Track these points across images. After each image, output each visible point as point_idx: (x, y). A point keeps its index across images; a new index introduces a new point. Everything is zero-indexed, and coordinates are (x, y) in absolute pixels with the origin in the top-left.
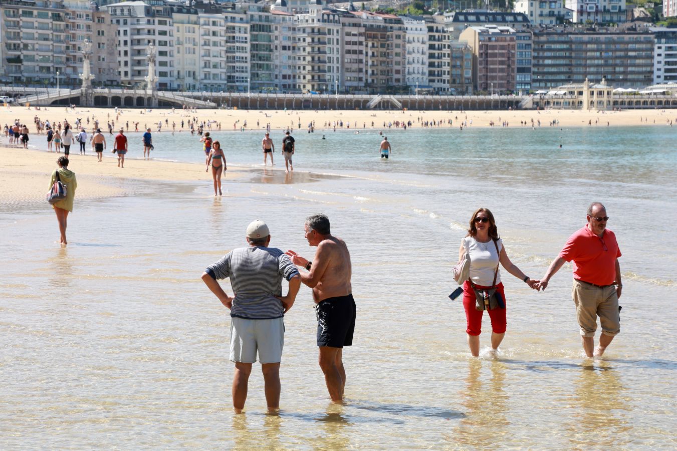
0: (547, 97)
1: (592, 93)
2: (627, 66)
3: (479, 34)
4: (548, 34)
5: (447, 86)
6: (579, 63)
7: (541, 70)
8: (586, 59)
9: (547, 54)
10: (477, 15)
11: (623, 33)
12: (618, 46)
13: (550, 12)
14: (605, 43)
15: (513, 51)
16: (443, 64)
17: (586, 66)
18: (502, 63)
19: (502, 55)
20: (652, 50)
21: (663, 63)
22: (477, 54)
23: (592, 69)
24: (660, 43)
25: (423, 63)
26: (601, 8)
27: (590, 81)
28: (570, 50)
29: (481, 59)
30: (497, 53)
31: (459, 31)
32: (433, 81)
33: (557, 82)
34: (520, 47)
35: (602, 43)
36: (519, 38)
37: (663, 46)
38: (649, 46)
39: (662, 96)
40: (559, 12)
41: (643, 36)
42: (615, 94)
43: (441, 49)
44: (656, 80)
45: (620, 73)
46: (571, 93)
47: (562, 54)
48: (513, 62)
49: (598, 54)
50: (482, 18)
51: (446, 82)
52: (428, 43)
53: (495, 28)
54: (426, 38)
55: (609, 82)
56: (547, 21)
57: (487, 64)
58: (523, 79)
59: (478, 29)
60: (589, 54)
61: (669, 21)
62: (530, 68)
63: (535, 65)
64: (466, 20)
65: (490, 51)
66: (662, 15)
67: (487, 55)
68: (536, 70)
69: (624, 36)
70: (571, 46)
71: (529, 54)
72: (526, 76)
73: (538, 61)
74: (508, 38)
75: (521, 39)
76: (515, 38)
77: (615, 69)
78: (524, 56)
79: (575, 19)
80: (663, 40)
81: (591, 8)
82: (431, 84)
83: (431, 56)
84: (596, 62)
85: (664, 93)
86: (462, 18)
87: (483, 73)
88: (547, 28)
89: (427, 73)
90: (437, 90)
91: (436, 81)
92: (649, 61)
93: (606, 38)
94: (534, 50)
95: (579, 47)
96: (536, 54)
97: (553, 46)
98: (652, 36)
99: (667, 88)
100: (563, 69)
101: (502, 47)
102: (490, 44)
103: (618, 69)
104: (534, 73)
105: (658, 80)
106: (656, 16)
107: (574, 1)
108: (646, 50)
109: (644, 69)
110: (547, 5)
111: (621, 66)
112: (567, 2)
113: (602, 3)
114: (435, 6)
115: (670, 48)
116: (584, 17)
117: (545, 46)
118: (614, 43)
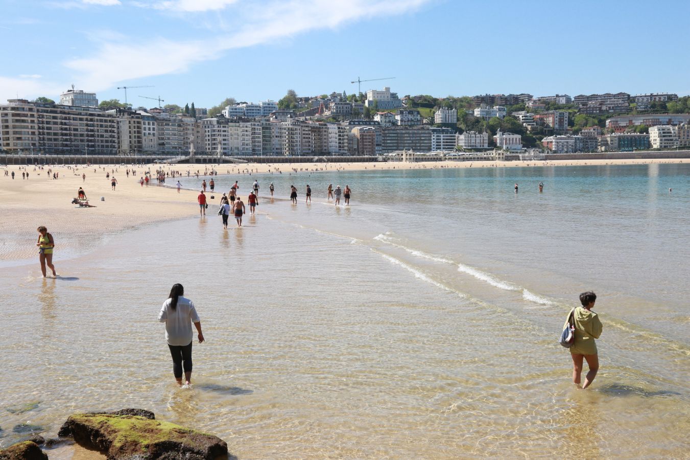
0: (388, 156)
1: (407, 155)
2: (421, 143)
3: (360, 130)
4: (388, 130)
5: (346, 152)
6: (401, 142)
7: (386, 145)
8: (404, 140)
9: (388, 138)
10: (359, 122)
13: (389, 120)
14: (412, 134)
15: (374, 137)
16: (345, 143)
17: (404, 143)
18: (369, 142)
19: (369, 139)
20: (431, 137)
21: (435, 142)
22: (359, 138)
23: (407, 145)
25: (336, 142)
26: (410, 119)
27: (406, 149)
28: (398, 136)
29: (361, 140)
30: (367, 138)
31: (351, 129)
33: (392, 150)
34: (377, 135)
35: (410, 134)
36: (376, 132)
37: (435, 135)
38: (429, 135)
40: (393, 121)
41: (427, 131)
42: (416, 155)
43: (344, 136)
44: (433, 149)
45: (418, 146)
46: (398, 155)
47: (394, 138)
48: (374, 142)
49: (409, 138)
50: (361, 123)
51: (346, 150)
52: (338, 134)
53: (366, 127)
54: (337, 132)
55: (414, 150)
56: (388, 124)
57: (363, 142)
58: (379, 149)
59: (359, 128)
60: (405, 138)
61: (437, 125)
62: (381, 144)
63: (383, 143)
64: (354, 124)
65: (364, 137)
66: (435, 122)
67: (363, 139)
69: (419, 131)
71: (381, 138)
73: (385, 141)
74: (372, 132)
76: (374, 131)
78: (378, 139)
79: (399, 124)
80: (435, 133)
81: (406, 119)
82: (340, 151)
83: (340, 139)
84: (408, 142)
85: (436, 155)
86: (352, 123)
87: (362, 146)
88: (388, 127)
89: (338, 146)
90: (342, 154)
91: (342, 150)
92: (430, 141)
93: (412, 132)
94: (383, 137)
95: (401, 135)
97: (391, 135)
98: (431, 131)
99: (436, 153)
100: (395, 145)
101: (369, 135)
102: (364, 134)
103: (417, 145)
104: (383, 146)
105: (434, 149)
106: (432, 123)
107: (399, 116)
108: (428, 137)
109: (428, 145)
110: (388, 118)
111: (419, 143)
112: (396, 116)
113: (410, 117)
114: (341, 118)
115: (438, 136)
116: (403, 123)
117: (387, 135)
118: (416, 134)
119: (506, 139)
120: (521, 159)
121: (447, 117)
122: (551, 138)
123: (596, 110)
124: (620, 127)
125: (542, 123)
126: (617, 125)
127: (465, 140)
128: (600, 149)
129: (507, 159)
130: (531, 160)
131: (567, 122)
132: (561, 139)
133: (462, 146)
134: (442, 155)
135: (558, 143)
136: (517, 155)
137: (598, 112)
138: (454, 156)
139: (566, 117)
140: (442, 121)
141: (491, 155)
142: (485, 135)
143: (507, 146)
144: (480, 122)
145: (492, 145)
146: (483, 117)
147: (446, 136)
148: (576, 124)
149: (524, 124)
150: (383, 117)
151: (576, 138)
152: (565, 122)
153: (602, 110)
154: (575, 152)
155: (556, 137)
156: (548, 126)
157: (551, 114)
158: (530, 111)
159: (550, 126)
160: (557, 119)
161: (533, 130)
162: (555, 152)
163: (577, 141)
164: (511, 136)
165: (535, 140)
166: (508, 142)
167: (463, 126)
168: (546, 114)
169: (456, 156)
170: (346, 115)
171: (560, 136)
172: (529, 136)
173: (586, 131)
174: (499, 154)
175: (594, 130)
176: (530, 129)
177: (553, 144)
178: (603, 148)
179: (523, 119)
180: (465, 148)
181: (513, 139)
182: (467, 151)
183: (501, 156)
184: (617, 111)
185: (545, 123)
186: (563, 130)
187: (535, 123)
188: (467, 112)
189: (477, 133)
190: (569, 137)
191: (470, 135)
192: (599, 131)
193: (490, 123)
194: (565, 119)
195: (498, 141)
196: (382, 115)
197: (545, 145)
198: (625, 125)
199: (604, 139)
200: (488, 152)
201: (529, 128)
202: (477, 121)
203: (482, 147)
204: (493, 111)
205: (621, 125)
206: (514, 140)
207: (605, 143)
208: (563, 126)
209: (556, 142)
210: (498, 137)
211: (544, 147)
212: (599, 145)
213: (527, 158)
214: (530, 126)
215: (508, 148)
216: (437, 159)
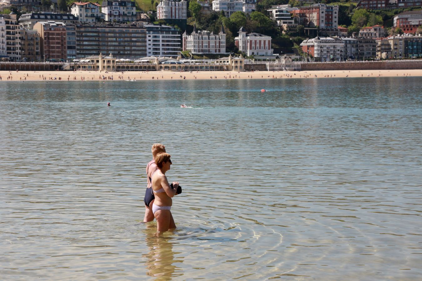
0: (78, 63)
1: (104, 61)
2: (131, 46)
3: (44, 26)
4: (85, 27)
5: (19, 56)
6: (104, 44)
7: (82, 48)
8: (108, 42)
9: (84, 39)
10: (46, 15)
11: (129, 28)
12: (126, 35)
13: (92, 14)
14: (118, 33)
15: (65, 37)
16: (16, 43)
17: (108, 46)
18: (58, 43)
19: (58, 39)
20: (145, 37)
21: (152, 45)
22: (43, 37)
23: (112, 48)
24: (150, 34)
25: (3, 43)
26: (121, 13)
27: (103, 54)
28: (98, 36)
29: (45, 41)
30: (54, 37)
31: (33, 24)
32: (10, 53)
33: (85, 55)
34: (69, 34)
35: (116, 33)
36: (68, 29)
37: (152, 35)
38: (143, 35)
39: (146, 64)
40: (97, 15)
41: (140, 30)
42: (117, 62)
43: (15, 35)
44: (148, 54)
45: (128, 50)
46: (93, 61)
47: (94, 39)
48: (65, 43)
49: (114, 39)
50: (49, 17)
51: (19, 54)
52: (6, 31)
53: (54, 23)
54: (4, 28)
56: (90, 20)
57: (49, 44)
58: (71, 53)
59: (43, 23)
60: (109, 39)
61: (160, 21)
62: (75, 47)
63: (78, 45)
64: (39, 18)
65: (50, 36)
66: (157, 18)
67: (49, 38)
68: (79, 48)
69: (129, 29)
70: (99, 34)
71: (74, 38)
72: (73, 51)
73: (80, 43)
74: (61, 29)
75: (69, 30)
76: (65, 29)
77: (125, 48)
78: (71, 39)
79: (107, 19)
80: (151, 32)
81: (116, 13)
82: (8, 55)
83: (8, 38)
84: (114, 44)
85: (148, 62)
86: (36, 16)
87: (47, 49)
88: (84, 23)
89: (6, 48)
90: (12, 58)
91: (12, 53)
92: (144, 44)
93: (119, 30)
94: (77, 36)
95: (103, 35)
96: (79, 39)
97: (88, 34)
98: (145, 30)
99: (150, 59)
100: (95, 48)
101: (58, 34)
102: (50, 32)
103: (126, 48)
104: (78, 49)
105: (150, 55)
106: (152, 19)
107: (106, 8)
108: (142, 37)
109: (141, 48)
110: (90, 10)
111: (128, 46)
112: (103, 9)
113: (122, 10)
114: (23, 9)
115: (155, 37)
116: (112, 18)
117: (84, 34)
118: (124, 33)
119: (251, 41)
120: (268, 68)
121: (173, 11)
122: (312, 41)
123: (381, 4)
124: (411, 26)
125: (303, 20)
126: (407, 24)
127: (194, 42)
128: (379, 56)
129: (248, 68)
130: (281, 70)
131: (337, 20)
132: (326, 42)
133: (190, 51)
134: (156, 63)
135: (321, 47)
136: (263, 63)
137: (384, 5)
138: (172, 63)
139: (336, 13)
140: (166, 16)
141: (226, 63)
142: (222, 36)
143: (253, 51)
144: (218, 18)
145: (232, 49)
146: (223, 12)
147: (167, 37)
148: (354, 23)
149: (278, 22)
150: (83, 10)
151: (346, 41)
152: (334, 20)
153: (390, 4)
154: (345, 60)
155: (319, 39)
156: (311, 23)
157: (315, 8)
158: (295, 5)
159: (313, 24)
160: (324, 15)
161: (290, 30)
162: (317, 60)
163: (349, 45)
164: (258, 38)
165: (291, 43)
166: (253, 45)
167: (194, 23)
168: (309, 9)
169: (174, 63)
170: (31, 6)
171: (324, 39)
172: (284, 38)
173: (365, 31)
174: (236, 62)
175: (375, 30)
176: (285, 29)
177: (315, 48)
178: (384, 55)
179: (277, 15)
180: (195, 53)
181: (260, 41)
182: (197, 57)
183: (239, 65)
184: (409, 4)
185: (307, 21)
186: (333, 30)
187: (293, 21)
188: (201, 5)
189: (212, 33)
190: (336, 39)
191: (200, 36)
192: (382, 31)
193: (231, 20)
194: (334, 15)
195: (241, 44)
196: (82, 6)
197: (305, 50)
198: (417, 23)
199: (386, 43)
200: (222, 59)
201: (285, 26)
202: (215, 16)
203: (217, 53)
204: (237, 4)
205: (413, 24)
206: (262, 43)
207: (386, 48)
208: (332, 24)
209: (318, 46)
210: (240, 39)
211: (303, 53)
212: (379, 51)
213: (276, 68)
214: (286, 25)
215: (253, 53)
216: (149, 67)
